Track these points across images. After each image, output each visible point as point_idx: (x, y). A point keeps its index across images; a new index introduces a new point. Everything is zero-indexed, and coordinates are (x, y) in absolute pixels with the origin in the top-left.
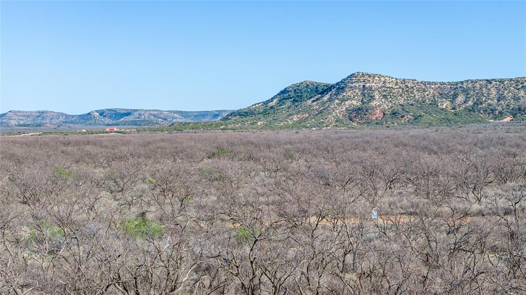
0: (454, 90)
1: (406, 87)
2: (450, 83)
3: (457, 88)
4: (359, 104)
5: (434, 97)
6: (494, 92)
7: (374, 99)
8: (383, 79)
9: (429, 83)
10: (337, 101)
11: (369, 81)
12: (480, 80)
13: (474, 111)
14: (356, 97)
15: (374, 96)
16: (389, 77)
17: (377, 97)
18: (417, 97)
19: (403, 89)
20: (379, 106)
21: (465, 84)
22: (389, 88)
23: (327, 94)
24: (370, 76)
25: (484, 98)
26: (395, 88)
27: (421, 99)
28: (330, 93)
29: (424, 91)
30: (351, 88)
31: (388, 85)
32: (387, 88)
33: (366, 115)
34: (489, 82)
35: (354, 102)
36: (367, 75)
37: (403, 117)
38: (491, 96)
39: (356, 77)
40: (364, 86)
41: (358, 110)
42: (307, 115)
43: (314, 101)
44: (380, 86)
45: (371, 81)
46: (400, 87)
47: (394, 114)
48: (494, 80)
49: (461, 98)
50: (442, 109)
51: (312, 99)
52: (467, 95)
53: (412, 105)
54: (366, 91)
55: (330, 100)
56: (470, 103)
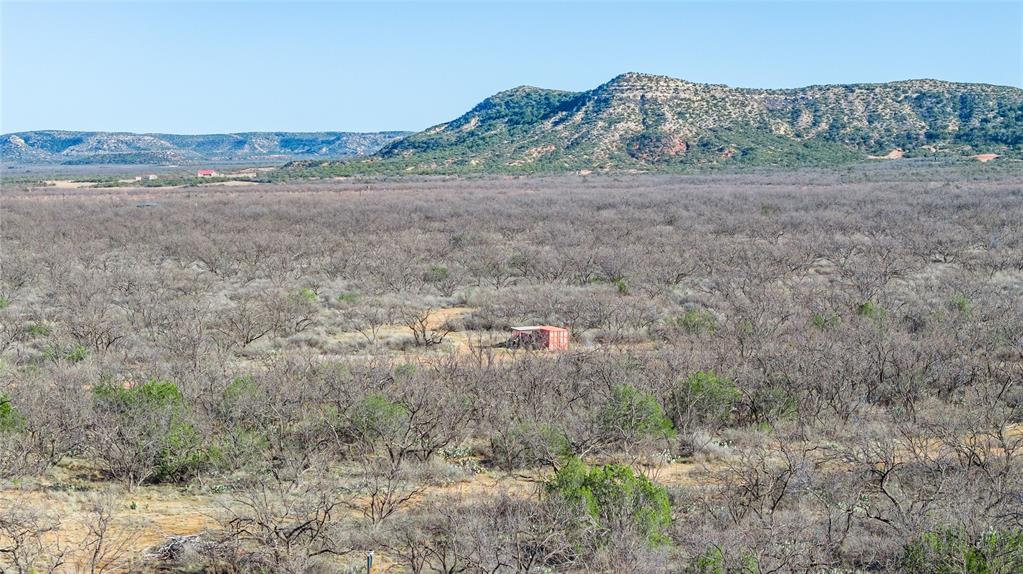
0: (793, 103)
1: (713, 97)
2: (782, 92)
3: (796, 100)
4: (641, 127)
5: (761, 115)
6: (860, 107)
7: (665, 120)
8: (672, 85)
9: (749, 91)
10: (601, 123)
11: (651, 88)
12: (834, 87)
13: (834, 140)
14: (633, 117)
15: (664, 114)
16: (682, 81)
17: (669, 115)
18: (734, 116)
19: (708, 102)
20: (677, 131)
21: (810, 93)
22: (685, 99)
23: (578, 110)
24: (650, 79)
25: (846, 118)
26: (695, 99)
27: (740, 119)
28: (584, 109)
29: (743, 105)
30: (621, 99)
31: (682, 95)
32: (682, 100)
33: (658, 147)
34: (849, 89)
35: (632, 125)
36: (645, 77)
37: (721, 150)
38: (857, 115)
39: (628, 81)
40: (643, 96)
41: (642, 139)
42: (553, 148)
43: (556, 124)
44: (669, 96)
45: (654, 88)
46: (703, 99)
47: (705, 145)
48: (857, 85)
49: (806, 118)
50: (780, 137)
51: (553, 120)
52: (816, 111)
53: (729, 129)
54: (647, 106)
55: (587, 120)
56: (824, 126)
